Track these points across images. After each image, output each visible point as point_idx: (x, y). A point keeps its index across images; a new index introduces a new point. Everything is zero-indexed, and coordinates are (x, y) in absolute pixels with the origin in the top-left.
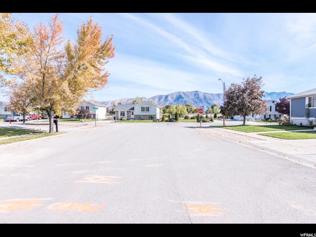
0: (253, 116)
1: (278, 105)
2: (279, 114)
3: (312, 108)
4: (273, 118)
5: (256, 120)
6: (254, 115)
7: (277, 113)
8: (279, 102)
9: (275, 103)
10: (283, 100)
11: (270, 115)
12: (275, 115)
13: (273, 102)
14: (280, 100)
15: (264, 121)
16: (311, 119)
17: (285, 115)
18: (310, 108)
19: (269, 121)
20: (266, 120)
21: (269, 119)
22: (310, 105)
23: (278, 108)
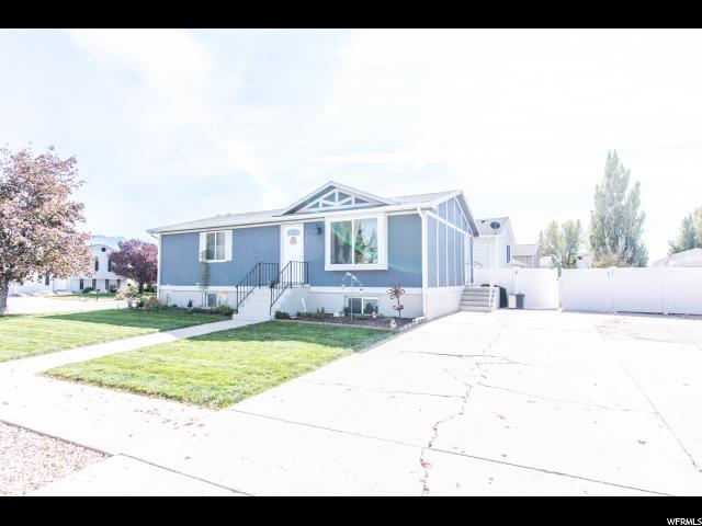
0: (47, 283)
1: (114, 257)
2: (118, 277)
3: (215, 261)
4: (101, 287)
5: (55, 292)
6: (51, 282)
7: (113, 277)
8: (117, 249)
9: (109, 252)
10: (126, 247)
11: (94, 281)
12: (107, 281)
13: (104, 250)
14: (120, 247)
15: (80, 295)
16: (212, 289)
17: (129, 281)
18: (210, 261)
19: (93, 296)
20: (86, 291)
21: (92, 289)
22: (209, 255)
23: (114, 264)
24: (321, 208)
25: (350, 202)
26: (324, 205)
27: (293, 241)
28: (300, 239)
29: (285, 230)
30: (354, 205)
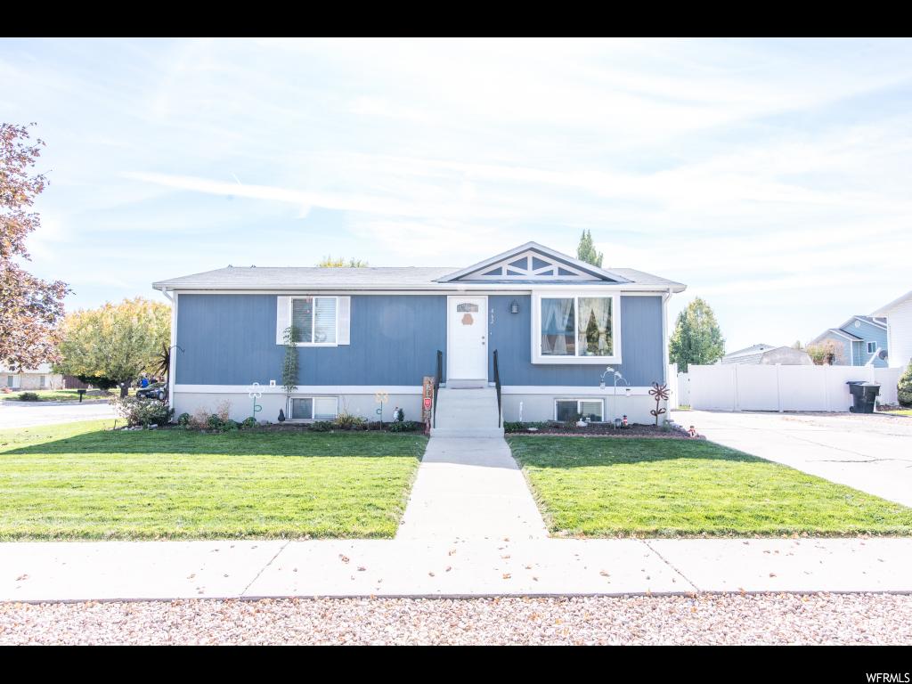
3: (312, 344)
16: (303, 390)
18: (299, 344)
22: (297, 333)
24: (504, 276)
25: (551, 273)
26: (509, 273)
27: (467, 321)
28: (481, 318)
29: (452, 303)
30: (556, 276)
